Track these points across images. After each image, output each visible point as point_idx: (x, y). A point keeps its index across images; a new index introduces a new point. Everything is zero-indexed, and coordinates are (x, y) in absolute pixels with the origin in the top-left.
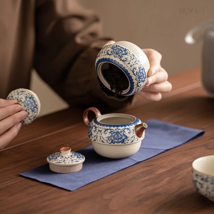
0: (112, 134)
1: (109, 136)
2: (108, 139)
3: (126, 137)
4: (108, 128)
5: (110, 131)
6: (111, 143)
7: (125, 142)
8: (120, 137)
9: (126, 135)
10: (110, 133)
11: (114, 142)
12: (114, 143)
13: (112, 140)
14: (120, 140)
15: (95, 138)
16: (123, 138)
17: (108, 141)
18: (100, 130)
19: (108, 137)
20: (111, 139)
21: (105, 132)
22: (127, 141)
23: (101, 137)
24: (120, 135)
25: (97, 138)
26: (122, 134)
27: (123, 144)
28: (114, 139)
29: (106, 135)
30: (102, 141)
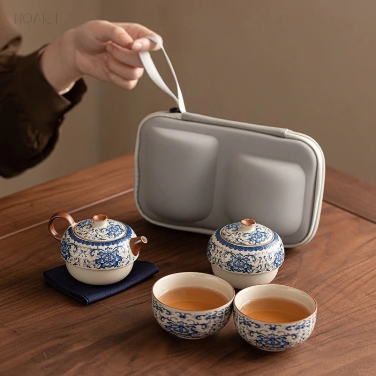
0: (101, 256)
1: (98, 258)
2: (96, 263)
3: (121, 259)
4: (95, 247)
5: (98, 252)
6: (100, 268)
7: (119, 265)
8: (113, 259)
9: (120, 255)
10: (98, 254)
11: (104, 266)
12: (105, 268)
13: (102, 264)
14: (112, 264)
15: (77, 261)
16: (117, 260)
17: (96, 266)
18: (84, 250)
19: (96, 260)
20: (100, 263)
21: (91, 253)
22: (121, 264)
23: (86, 261)
24: (112, 257)
25: (79, 261)
26: (115, 255)
27: (116, 267)
28: (105, 263)
29: (93, 257)
30: (88, 266)
